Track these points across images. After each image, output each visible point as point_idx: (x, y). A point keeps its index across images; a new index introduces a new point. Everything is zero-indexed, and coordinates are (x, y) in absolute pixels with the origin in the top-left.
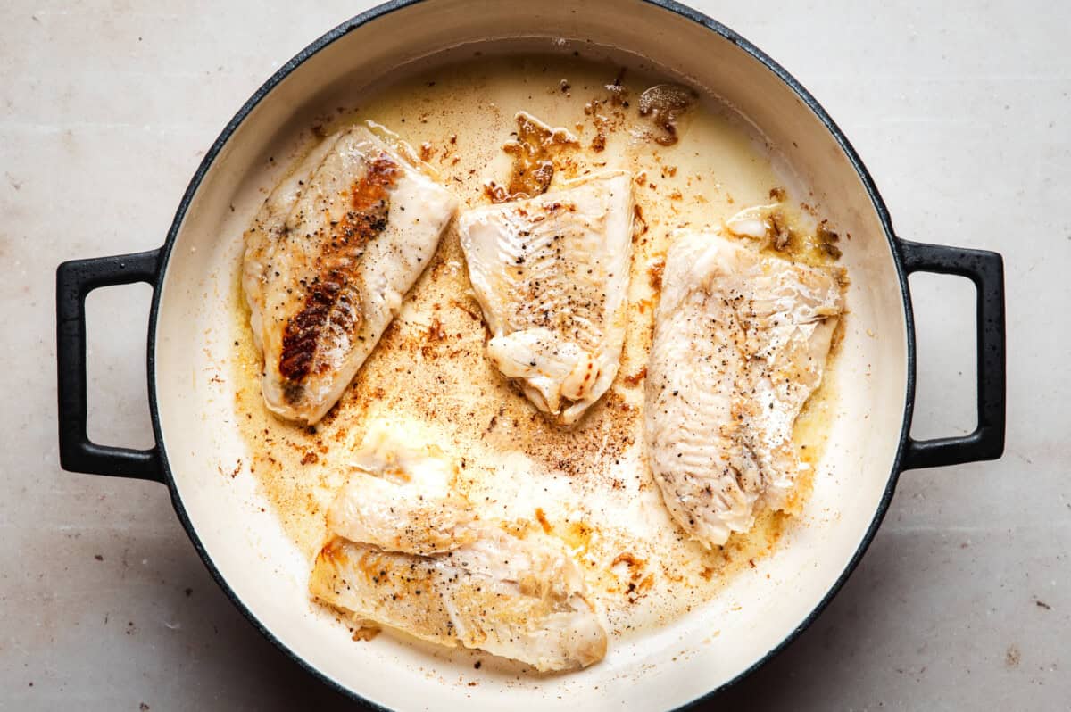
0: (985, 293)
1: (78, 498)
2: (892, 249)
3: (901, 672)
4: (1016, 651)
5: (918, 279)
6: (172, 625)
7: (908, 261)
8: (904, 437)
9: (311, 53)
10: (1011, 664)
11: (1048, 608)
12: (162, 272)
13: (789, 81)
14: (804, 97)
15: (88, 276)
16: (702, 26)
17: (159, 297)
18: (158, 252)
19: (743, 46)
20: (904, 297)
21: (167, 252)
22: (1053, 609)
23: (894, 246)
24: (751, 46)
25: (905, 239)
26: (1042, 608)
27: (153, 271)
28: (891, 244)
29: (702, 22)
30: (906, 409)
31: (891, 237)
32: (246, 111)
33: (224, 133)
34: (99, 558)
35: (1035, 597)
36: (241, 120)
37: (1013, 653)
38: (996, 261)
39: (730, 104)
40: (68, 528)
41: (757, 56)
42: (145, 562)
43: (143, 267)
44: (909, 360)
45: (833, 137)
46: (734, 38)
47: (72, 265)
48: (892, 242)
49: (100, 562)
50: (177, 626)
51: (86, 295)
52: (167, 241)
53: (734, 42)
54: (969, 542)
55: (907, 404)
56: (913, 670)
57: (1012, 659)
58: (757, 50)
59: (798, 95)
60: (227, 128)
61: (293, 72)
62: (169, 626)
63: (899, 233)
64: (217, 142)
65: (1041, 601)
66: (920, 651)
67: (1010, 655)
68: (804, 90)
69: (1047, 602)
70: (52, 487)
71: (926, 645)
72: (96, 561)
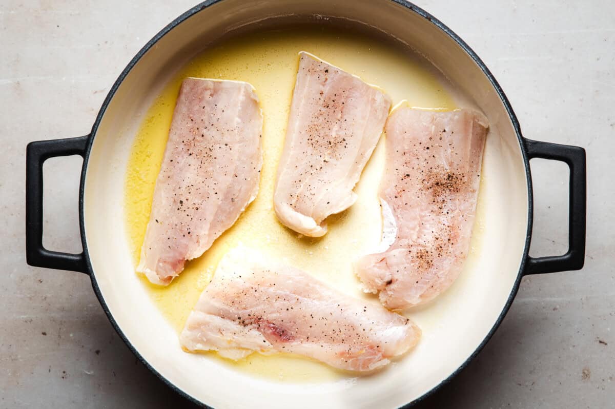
0: (575, 172)
1: (30, 299)
2: (520, 144)
3: (520, 385)
4: (588, 370)
5: (535, 162)
6: (89, 372)
7: (530, 151)
8: (525, 255)
9: (179, 21)
10: (586, 378)
11: (606, 344)
12: (89, 149)
13: (461, 44)
14: (470, 53)
15: (45, 151)
16: (410, 10)
17: (87, 164)
18: (87, 137)
19: (435, 22)
20: (527, 173)
21: (92, 138)
22: (609, 344)
23: (521, 142)
24: (439, 22)
25: (528, 138)
26: (602, 344)
27: (83, 148)
28: (520, 142)
29: (411, 8)
30: (527, 239)
31: (520, 137)
32: (140, 56)
33: (127, 67)
34: (44, 334)
35: (598, 338)
36: (138, 60)
37: (586, 372)
38: (582, 152)
39: (426, 56)
40: (25, 317)
41: (443, 28)
42: (71, 335)
43: (78, 146)
44: (529, 210)
45: (487, 77)
46: (430, 18)
47: (36, 144)
48: (521, 140)
49: (44, 336)
50: (92, 372)
51: (43, 162)
52: (92, 131)
53: (430, 20)
54: (558, 307)
55: (528, 235)
56: (527, 384)
57: (586, 375)
58: (443, 25)
59: (467, 52)
60: (129, 65)
61: (169, 33)
62: (87, 372)
63: (525, 135)
64: (123, 73)
65: (602, 341)
66: (531, 372)
67: (584, 373)
68: (470, 49)
69: (605, 341)
70: (14, 293)
71: (535, 369)
72: (42, 335)
